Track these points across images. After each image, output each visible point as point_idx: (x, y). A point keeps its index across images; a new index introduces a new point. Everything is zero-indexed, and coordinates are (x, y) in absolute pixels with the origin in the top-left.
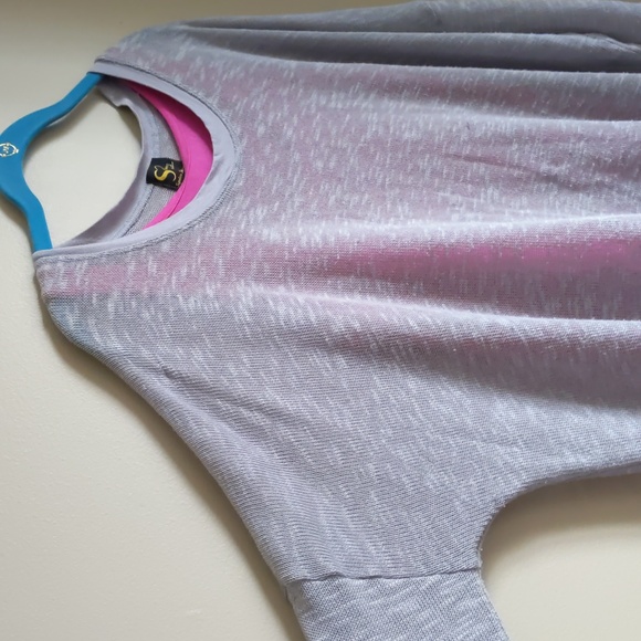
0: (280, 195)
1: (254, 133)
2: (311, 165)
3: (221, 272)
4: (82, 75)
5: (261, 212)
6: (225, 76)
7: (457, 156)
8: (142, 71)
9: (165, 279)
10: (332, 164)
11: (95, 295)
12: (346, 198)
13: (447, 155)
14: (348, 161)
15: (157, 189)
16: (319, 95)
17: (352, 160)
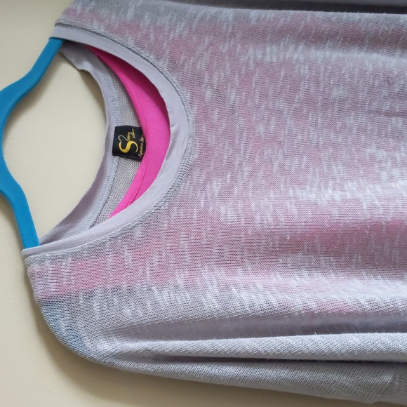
0: (230, 165)
1: (202, 98)
2: (254, 130)
3: (188, 258)
4: (46, 41)
5: (216, 186)
6: (172, 35)
7: (378, 112)
8: (99, 34)
9: (141, 271)
10: (272, 128)
11: (81, 295)
12: (288, 163)
13: (370, 112)
14: (285, 123)
15: (123, 160)
16: (255, 50)
17: (288, 123)
